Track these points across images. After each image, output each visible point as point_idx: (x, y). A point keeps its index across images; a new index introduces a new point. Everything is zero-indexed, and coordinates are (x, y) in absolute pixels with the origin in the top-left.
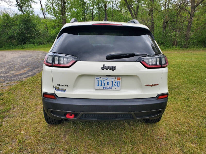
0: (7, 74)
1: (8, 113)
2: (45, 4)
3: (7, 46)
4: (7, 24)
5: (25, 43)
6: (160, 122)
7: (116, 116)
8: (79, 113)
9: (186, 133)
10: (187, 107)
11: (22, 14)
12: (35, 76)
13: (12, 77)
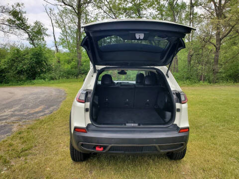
0: (22, 113)
1: (30, 151)
2: (60, 37)
3: (14, 81)
4: (17, 58)
5: (34, 79)
6: (184, 159)
7: (141, 149)
8: (108, 146)
9: (210, 169)
10: (213, 145)
11: (34, 47)
12: (52, 114)
13: (29, 115)
